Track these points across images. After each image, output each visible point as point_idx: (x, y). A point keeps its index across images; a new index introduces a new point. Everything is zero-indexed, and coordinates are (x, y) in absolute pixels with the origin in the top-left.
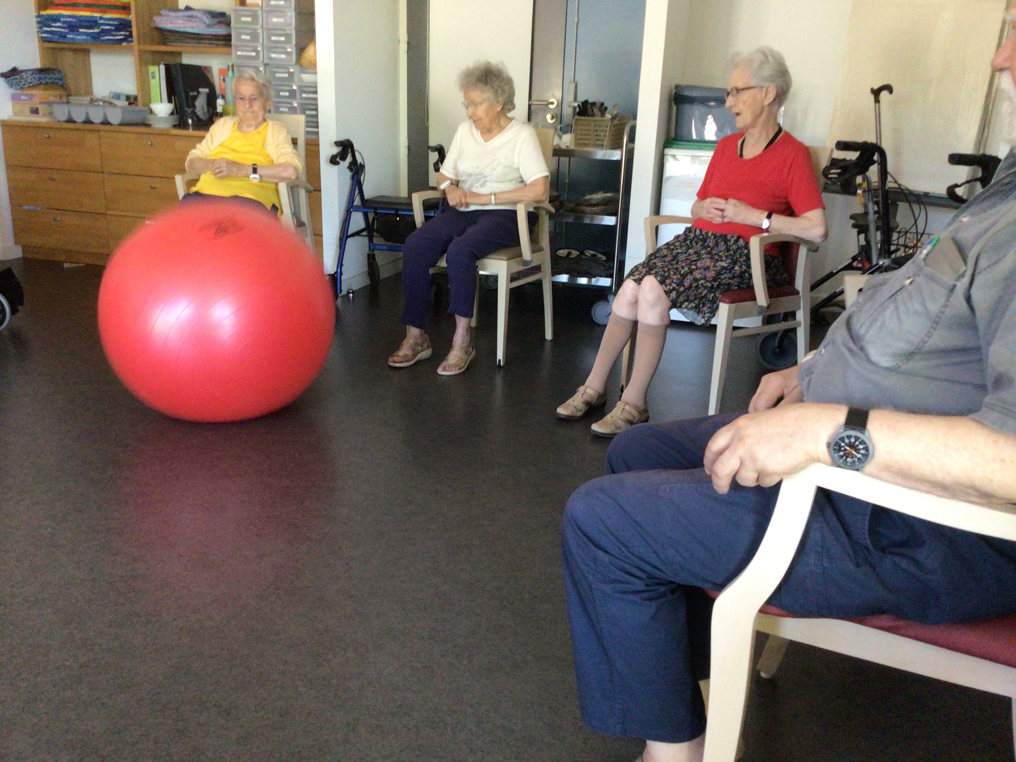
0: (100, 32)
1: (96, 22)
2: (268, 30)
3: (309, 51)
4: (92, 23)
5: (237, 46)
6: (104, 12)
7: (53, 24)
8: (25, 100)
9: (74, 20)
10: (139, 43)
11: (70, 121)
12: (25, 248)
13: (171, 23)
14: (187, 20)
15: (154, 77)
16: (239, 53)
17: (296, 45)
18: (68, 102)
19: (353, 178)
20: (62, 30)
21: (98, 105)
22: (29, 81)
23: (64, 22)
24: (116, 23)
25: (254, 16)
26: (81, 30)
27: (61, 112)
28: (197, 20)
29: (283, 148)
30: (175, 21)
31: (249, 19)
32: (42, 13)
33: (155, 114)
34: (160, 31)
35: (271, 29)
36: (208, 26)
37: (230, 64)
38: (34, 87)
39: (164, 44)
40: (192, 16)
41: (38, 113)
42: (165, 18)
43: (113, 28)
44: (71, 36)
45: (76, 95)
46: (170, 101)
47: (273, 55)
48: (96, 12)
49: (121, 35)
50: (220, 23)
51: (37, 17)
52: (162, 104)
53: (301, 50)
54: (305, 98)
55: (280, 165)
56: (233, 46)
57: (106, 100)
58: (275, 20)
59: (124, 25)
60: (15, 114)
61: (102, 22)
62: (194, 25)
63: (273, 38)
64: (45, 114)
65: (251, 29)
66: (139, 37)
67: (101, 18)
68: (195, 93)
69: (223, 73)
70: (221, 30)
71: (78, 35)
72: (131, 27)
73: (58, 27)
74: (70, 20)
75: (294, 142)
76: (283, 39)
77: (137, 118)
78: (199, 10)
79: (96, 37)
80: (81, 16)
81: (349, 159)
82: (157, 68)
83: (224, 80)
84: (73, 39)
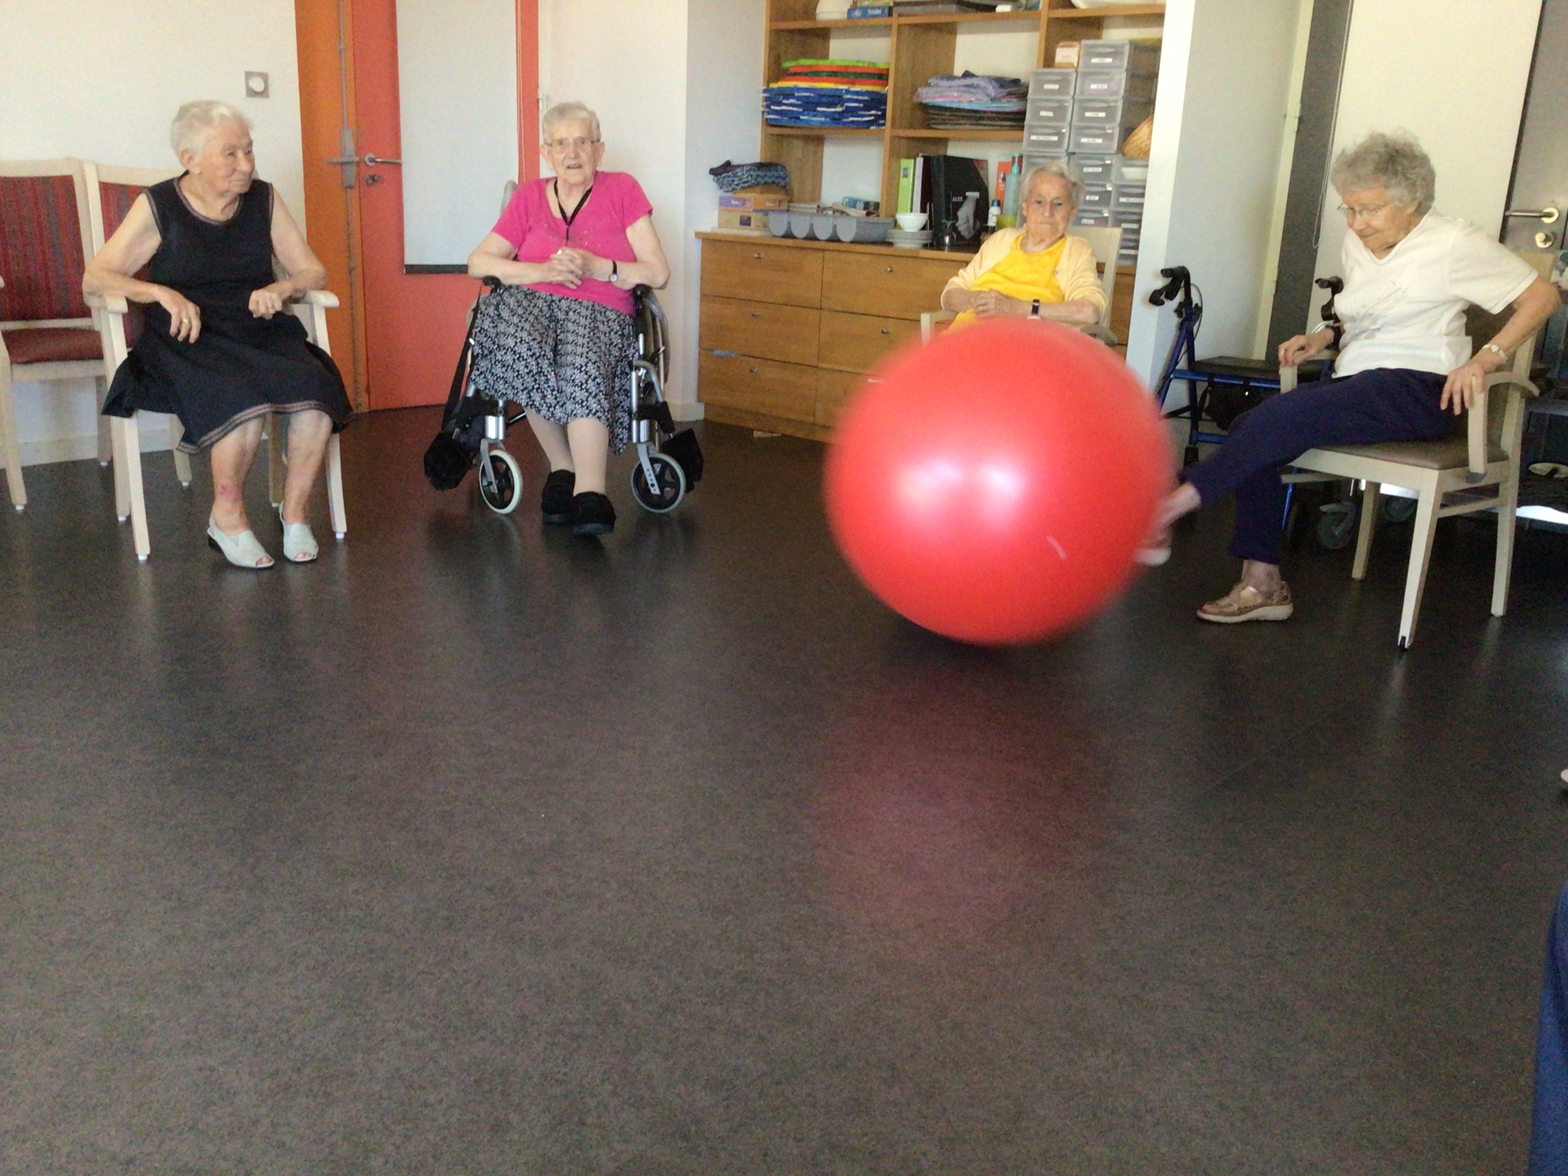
0: (843, 112)
1: (840, 97)
2: (1082, 101)
3: (1141, 132)
4: (835, 98)
5: (1031, 127)
6: (853, 83)
7: (784, 101)
8: (737, 206)
9: (812, 95)
10: (893, 126)
11: (789, 235)
12: (708, 406)
13: (940, 97)
14: (963, 92)
15: (906, 176)
16: (1033, 138)
17: (1121, 125)
18: (788, 211)
19: (1181, 326)
21: (826, 215)
22: (744, 180)
23: (798, 99)
24: (866, 98)
25: (1063, 81)
26: (819, 109)
27: (778, 224)
28: (979, 91)
29: (1081, 277)
30: (948, 93)
31: (1056, 87)
32: (774, 86)
33: (900, 228)
34: (925, 108)
35: (1087, 101)
36: (993, 100)
37: (1017, 155)
38: (750, 187)
39: (929, 127)
40: (971, 86)
41: (749, 225)
42: (935, 89)
43: (861, 105)
44: (806, 118)
45: (799, 201)
46: (923, 210)
47: (1084, 140)
48: (842, 83)
49: (870, 115)
50: (1010, 94)
51: (765, 91)
52: (912, 214)
54: (1123, 204)
55: (1073, 303)
56: (1025, 129)
57: (838, 208)
58: (1094, 86)
59: (877, 102)
60: (720, 226)
61: (848, 96)
62: (973, 99)
63: (1088, 114)
64: (758, 226)
65: (1058, 101)
66: (893, 117)
67: (848, 91)
68: (960, 199)
69: (1004, 168)
70: (1011, 105)
71: (815, 116)
72: (885, 104)
73: (791, 105)
74: (807, 94)
75: (1100, 269)
76: (1102, 115)
77: (875, 233)
78: (983, 77)
79: (836, 119)
80: (822, 89)
81: (1180, 297)
82: (913, 161)
83: (1004, 179)
84: (806, 121)
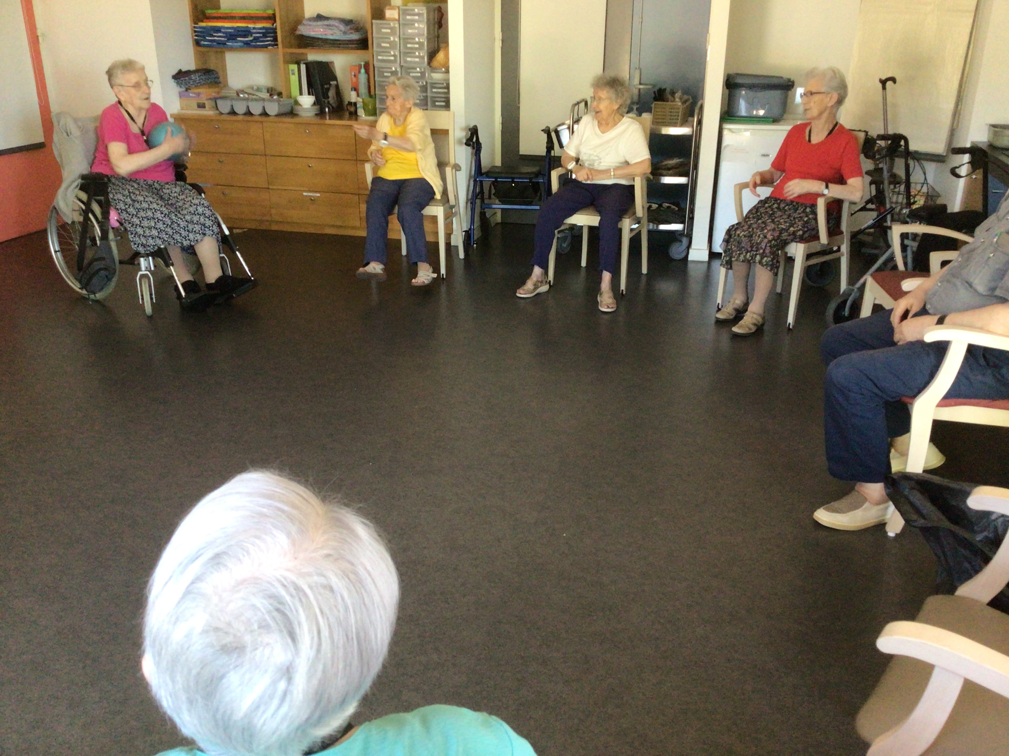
0: (252, 39)
1: (249, 32)
2: (404, 39)
3: (440, 56)
4: (246, 32)
5: (372, 48)
6: (254, 23)
8: (194, 97)
9: (232, 31)
10: (284, 46)
11: (233, 113)
13: (314, 31)
14: (326, 29)
15: (293, 74)
17: (428, 51)
19: (476, 155)
20: (223, 39)
22: (197, 82)
23: (224, 33)
24: (264, 31)
25: (391, 28)
26: (239, 39)
27: (224, 106)
28: (336, 27)
30: (317, 29)
31: (388, 31)
32: (199, 24)
33: (300, 105)
34: (302, 37)
35: (407, 39)
36: (345, 33)
38: (202, 85)
39: (305, 47)
40: (329, 25)
41: (204, 107)
42: (312, 28)
43: (262, 35)
44: (230, 44)
46: (309, 94)
47: (409, 59)
48: (250, 23)
49: (270, 41)
50: (351, 29)
52: (305, 96)
53: (432, 55)
54: (435, 92)
56: (374, 52)
57: (249, 92)
58: (410, 31)
59: (271, 32)
60: (182, 108)
61: (254, 31)
62: (333, 33)
63: (409, 46)
64: (211, 108)
66: (283, 41)
67: (254, 28)
68: (328, 86)
69: (351, 69)
70: (360, 36)
71: (236, 42)
72: (276, 33)
73: (220, 36)
74: (230, 31)
76: (417, 46)
77: (285, 109)
79: (247, 44)
80: (238, 27)
81: (474, 140)
82: (297, 66)
83: (355, 76)
